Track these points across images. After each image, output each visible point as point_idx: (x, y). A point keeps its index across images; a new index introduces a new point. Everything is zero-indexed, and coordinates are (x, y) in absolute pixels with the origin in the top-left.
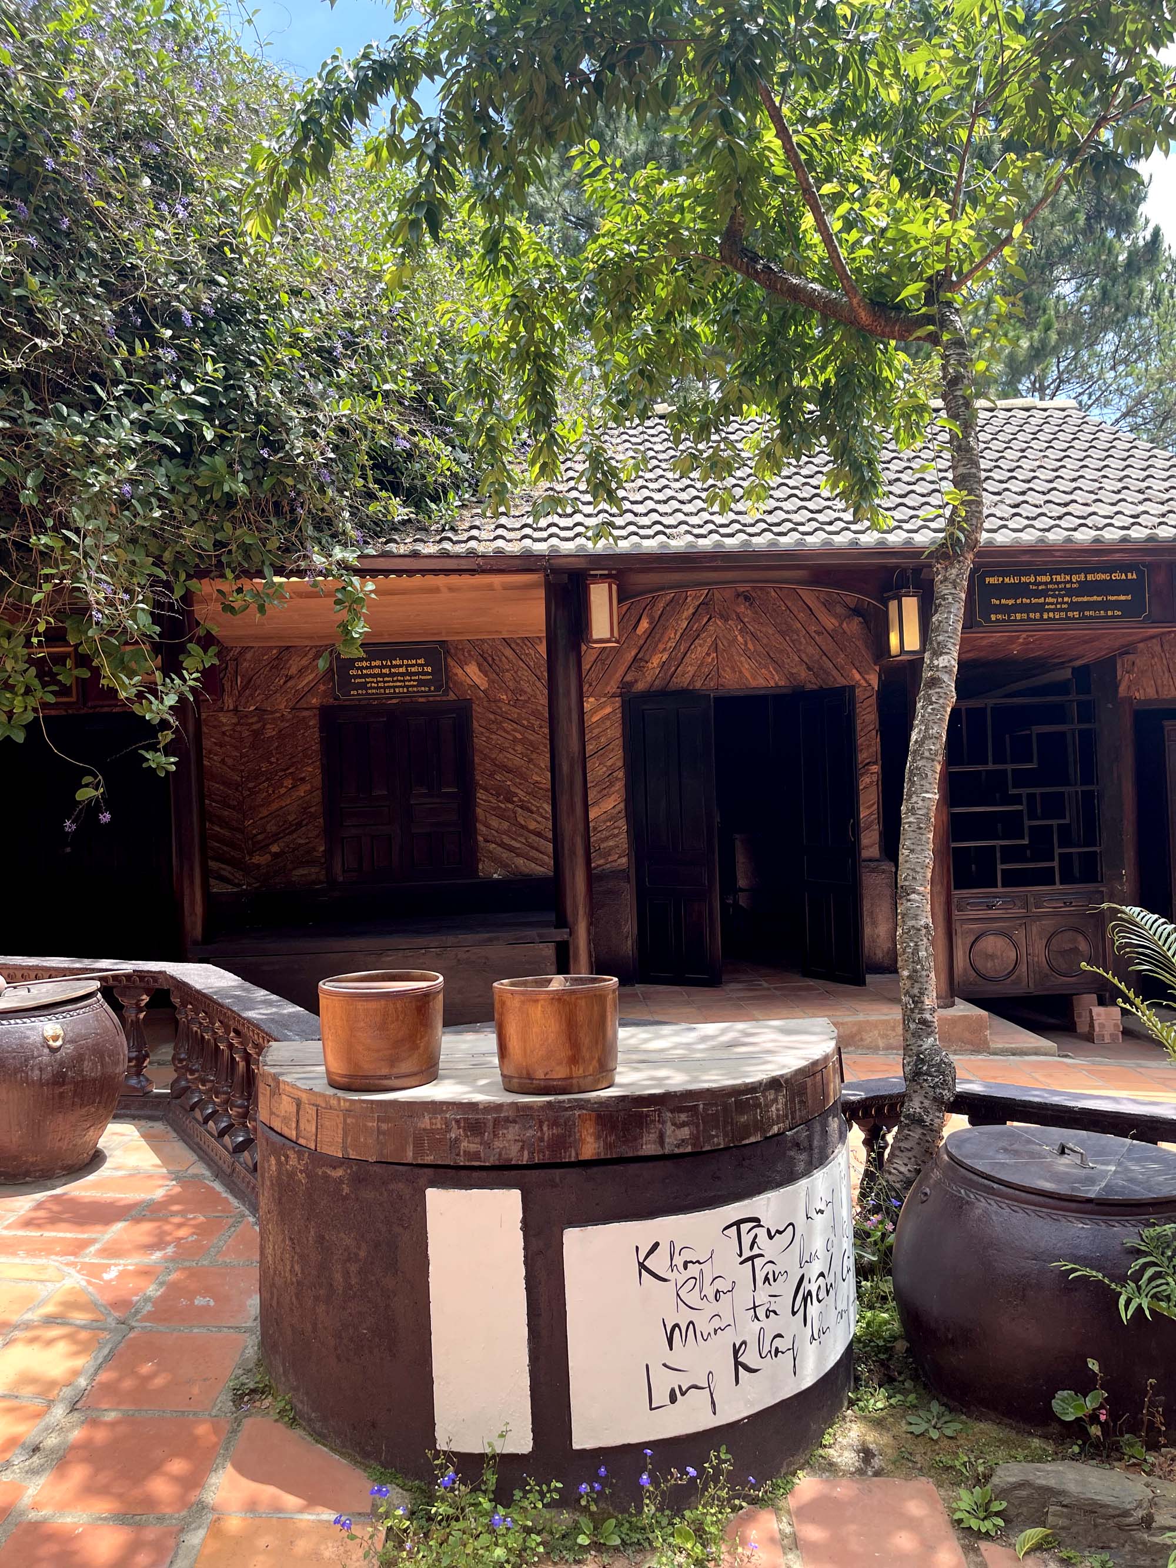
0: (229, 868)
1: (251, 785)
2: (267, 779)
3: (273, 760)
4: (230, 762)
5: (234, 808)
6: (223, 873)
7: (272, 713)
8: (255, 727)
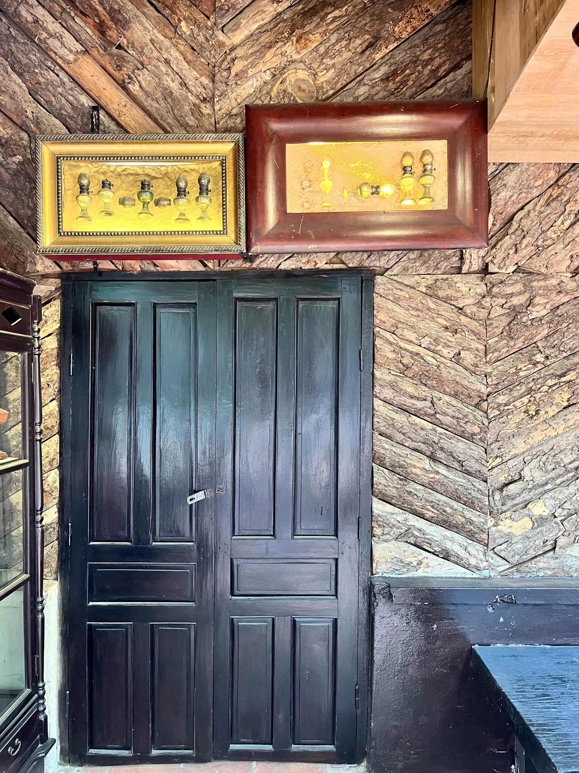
0: (459, 538)
1: (502, 399)
2: (530, 391)
3: (539, 358)
4: (468, 357)
5: (471, 438)
6: (448, 545)
7: (546, 277)
8: (516, 301)
